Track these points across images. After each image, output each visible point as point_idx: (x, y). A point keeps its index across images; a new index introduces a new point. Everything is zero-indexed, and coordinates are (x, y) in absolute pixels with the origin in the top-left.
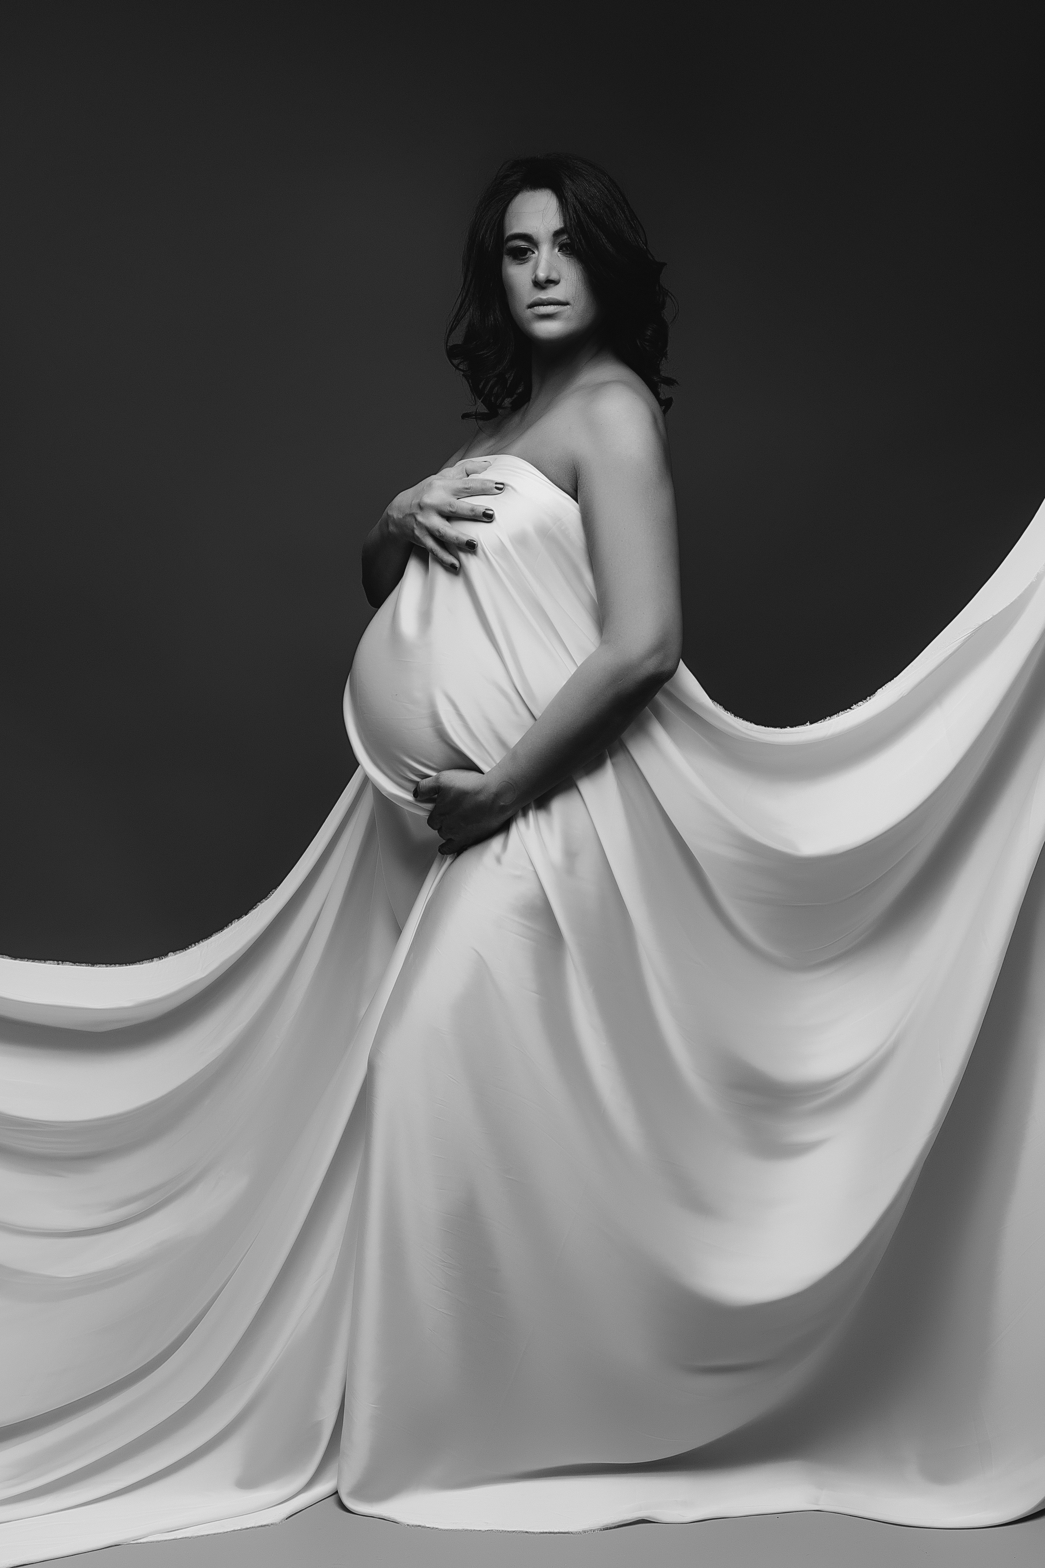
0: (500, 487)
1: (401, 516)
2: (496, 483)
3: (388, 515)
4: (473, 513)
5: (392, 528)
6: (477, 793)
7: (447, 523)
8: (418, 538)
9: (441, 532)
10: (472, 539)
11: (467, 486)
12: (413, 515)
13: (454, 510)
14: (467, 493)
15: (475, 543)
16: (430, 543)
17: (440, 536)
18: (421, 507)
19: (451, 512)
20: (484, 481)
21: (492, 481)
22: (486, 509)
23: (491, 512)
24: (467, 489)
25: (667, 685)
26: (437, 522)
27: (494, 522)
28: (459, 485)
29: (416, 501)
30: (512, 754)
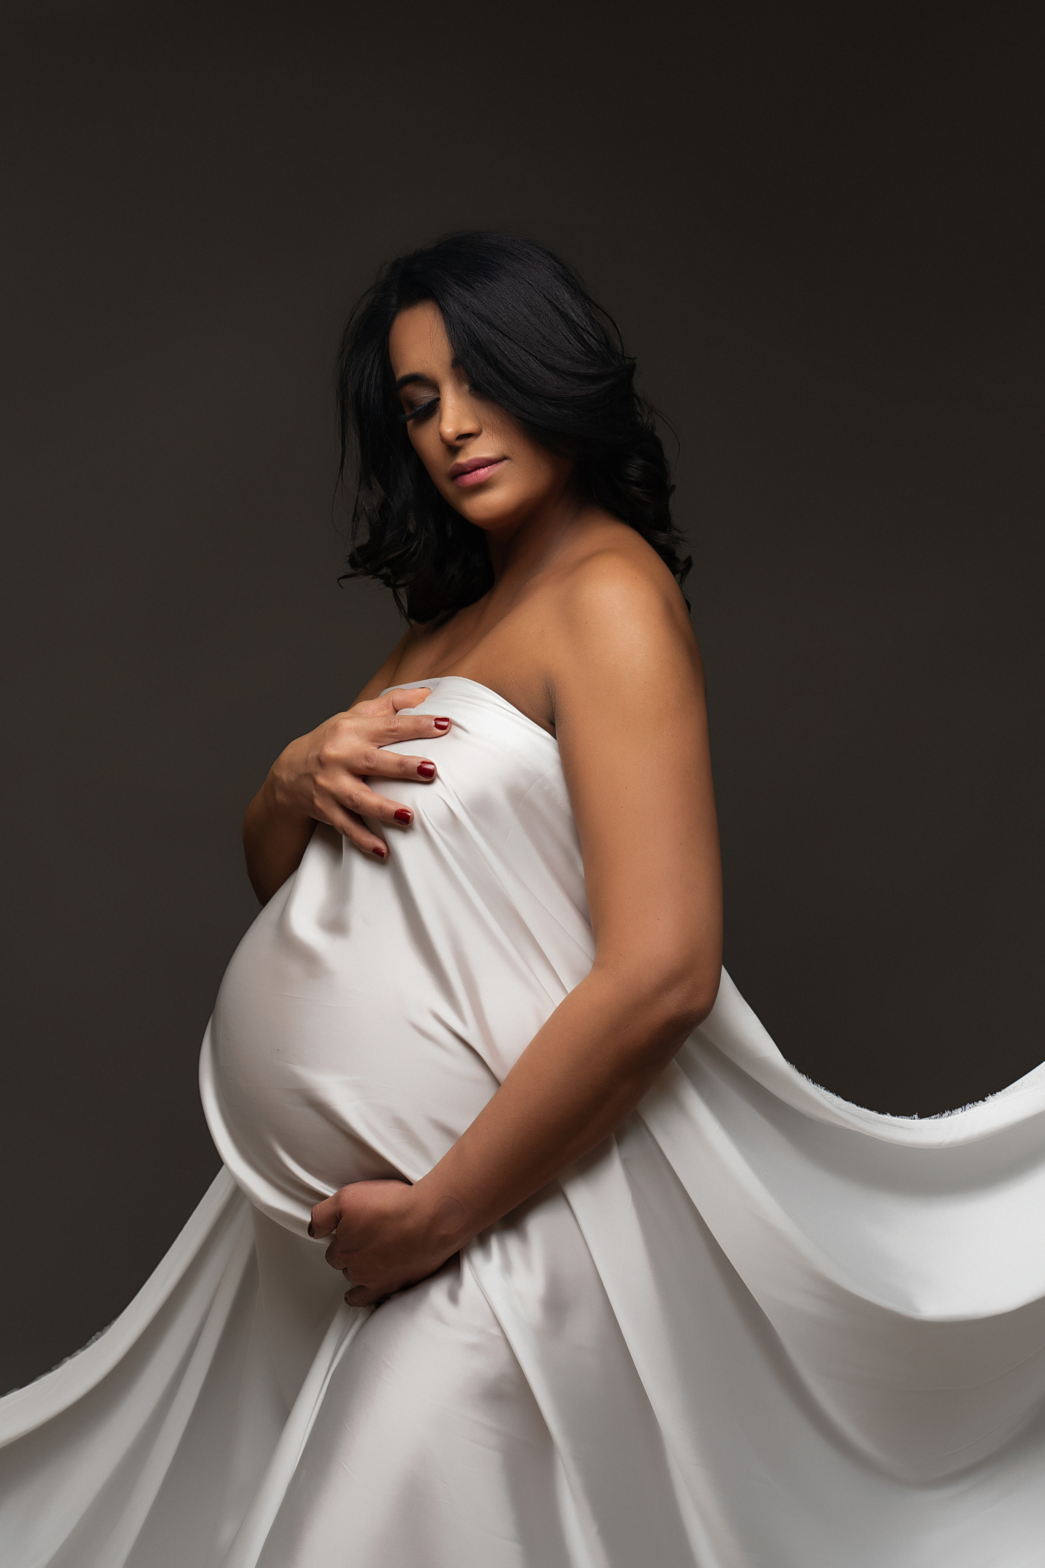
0: (443, 725)
1: (292, 778)
2: (437, 719)
3: (275, 778)
4: (403, 769)
5: (280, 797)
6: (400, 1215)
7: (363, 786)
8: (321, 811)
9: (355, 800)
10: (403, 808)
11: (392, 727)
12: (311, 776)
13: (372, 765)
14: (393, 737)
15: (409, 814)
16: (339, 818)
17: (354, 807)
18: (322, 763)
19: (369, 769)
20: (417, 719)
21: (430, 717)
22: (423, 762)
23: (430, 767)
24: (392, 731)
25: (701, 1028)
26: (348, 784)
27: (438, 781)
28: (380, 725)
29: (314, 754)
30: (460, 1144)
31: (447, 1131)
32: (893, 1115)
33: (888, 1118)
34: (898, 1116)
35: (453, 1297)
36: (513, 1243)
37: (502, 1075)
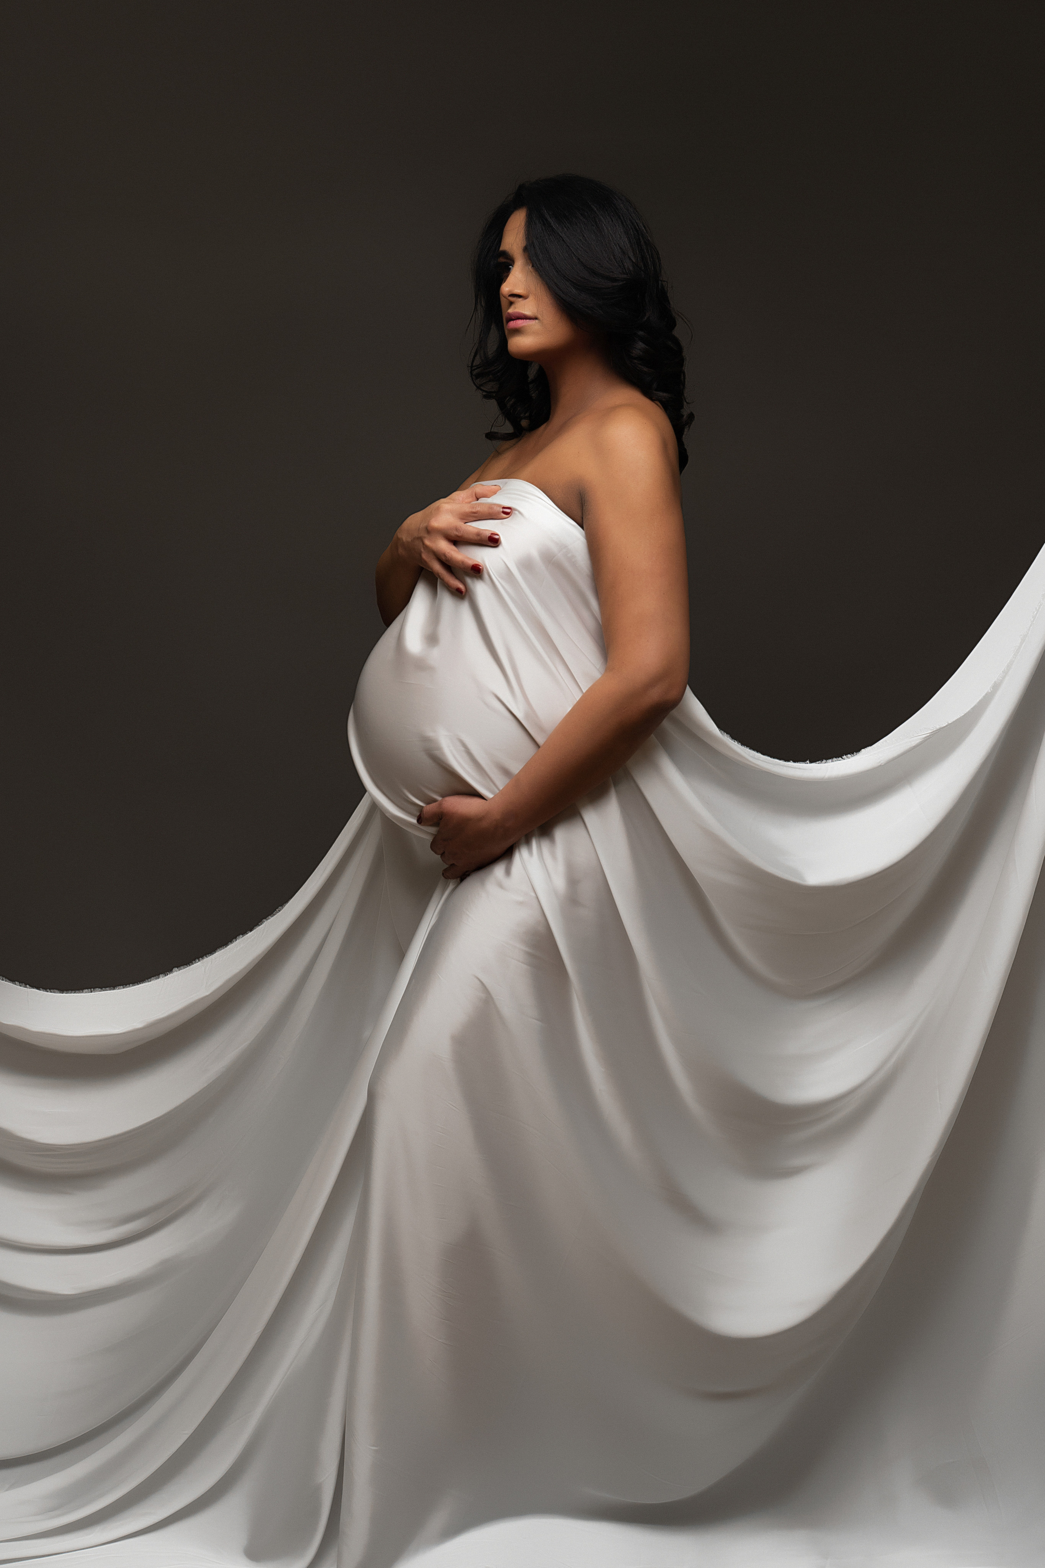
0: (507, 512)
1: (409, 540)
2: (504, 508)
4: (479, 538)
5: (401, 551)
6: (480, 819)
7: (454, 547)
8: (426, 562)
9: (447, 556)
10: (477, 563)
11: (474, 510)
12: (421, 539)
13: (460, 534)
14: (474, 517)
15: (481, 567)
16: (437, 567)
17: (447, 560)
18: (429, 531)
19: (458, 536)
20: (491, 506)
21: (499, 505)
22: (492, 534)
23: (497, 537)
24: (474, 513)
25: (673, 712)
26: (443, 546)
27: (500, 547)
28: (467, 508)
29: (424, 525)
30: (515, 781)
31: (506, 772)
32: (794, 762)
33: (791, 764)
34: (798, 762)
35: (508, 872)
36: (545, 845)
37: (540, 740)
